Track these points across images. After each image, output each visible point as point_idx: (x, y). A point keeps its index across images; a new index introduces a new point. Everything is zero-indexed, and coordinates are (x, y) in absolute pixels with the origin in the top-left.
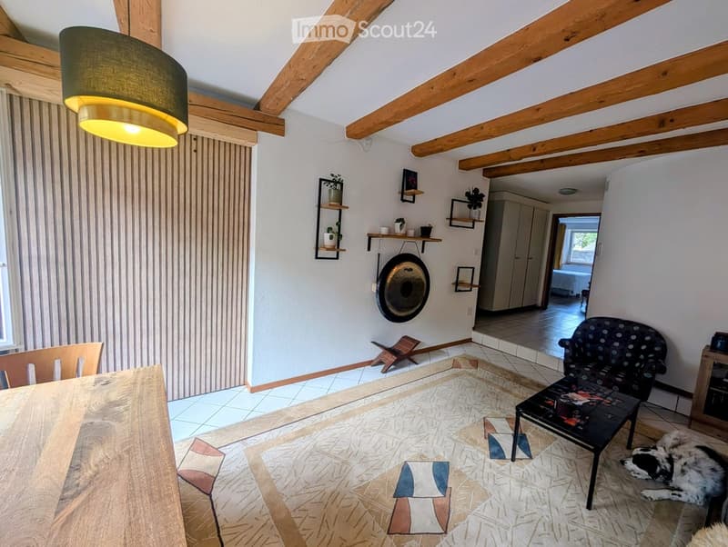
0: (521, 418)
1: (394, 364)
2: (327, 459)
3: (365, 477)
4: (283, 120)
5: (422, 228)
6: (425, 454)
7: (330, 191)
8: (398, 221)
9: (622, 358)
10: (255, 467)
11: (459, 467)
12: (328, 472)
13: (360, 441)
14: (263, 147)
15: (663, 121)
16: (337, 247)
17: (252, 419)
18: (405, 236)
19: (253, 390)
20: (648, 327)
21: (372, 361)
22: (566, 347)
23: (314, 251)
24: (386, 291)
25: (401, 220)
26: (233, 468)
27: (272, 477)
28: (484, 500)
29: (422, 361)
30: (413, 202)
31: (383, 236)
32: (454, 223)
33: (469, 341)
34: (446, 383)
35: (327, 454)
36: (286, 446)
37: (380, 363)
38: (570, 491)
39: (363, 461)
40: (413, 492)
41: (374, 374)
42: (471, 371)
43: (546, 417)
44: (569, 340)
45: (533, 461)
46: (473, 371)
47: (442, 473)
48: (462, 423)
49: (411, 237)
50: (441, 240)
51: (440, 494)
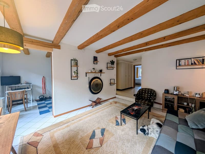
0: (122, 115)
1: (95, 105)
2: (73, 132)
3: (83, 135)
4: (60, 45)
5: (100, 70)
6: (100, 127)
7: (74, 62)
8: (93, 69)
9: (148, 97)
10: (52, 138)
11: (107, 129)
12: (73, 136)
13: (83, 126)
14: (55, 52)
15: (147, 44)
16: (77, 76)
17: (53, 125)
18: (95, 72)
19: (55, 117)
20: (152, 90)
21: (89, 105)
22: (135, 96)
23: (71, 78)
24: (91, 87)
25: (94, 69)
26: (45, 139)
27: (57, 139)
28: (112, 136)
29: (103, 103)
30: (97, 64)
31: (90, 73)
32: (108, 68)
33: (115, 97)
34: (108, 108)
35: (73, 131)
36: (62, 130)
37: (92, 105)
38: (134, 131)
39: (83, 131)
40: (95, 137)
41: (90, 109)
42: (114, 105)
43: (127, 113)
44: (136, 94)
45: (126, 125)
46: (115, 105)
47: (103, 131)
48: (110, 118)
49: (97, 73)
50: (105, 73)
51: (102, 137)
